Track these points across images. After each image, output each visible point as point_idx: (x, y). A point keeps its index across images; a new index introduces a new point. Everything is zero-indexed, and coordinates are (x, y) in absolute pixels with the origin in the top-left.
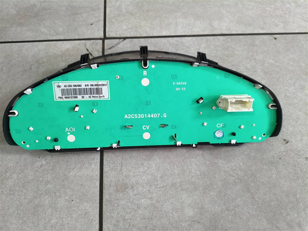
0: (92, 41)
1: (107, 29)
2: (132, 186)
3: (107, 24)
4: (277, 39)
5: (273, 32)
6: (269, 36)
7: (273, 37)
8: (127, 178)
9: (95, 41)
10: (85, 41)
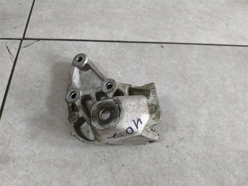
0: (12, 40)
1: (27, 32)
2: (13, 159)
3: (28, 28)
4: (164, 47)
5: (161, 41)
6: (158, 44)
7: (160, 46)
8: (11, 152)
9: (15, 40)
10: (7, 40)
